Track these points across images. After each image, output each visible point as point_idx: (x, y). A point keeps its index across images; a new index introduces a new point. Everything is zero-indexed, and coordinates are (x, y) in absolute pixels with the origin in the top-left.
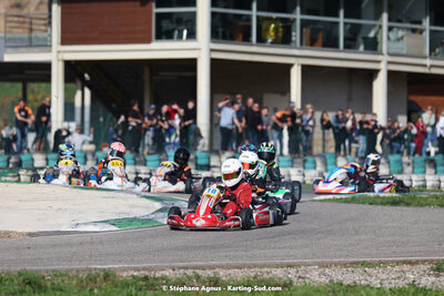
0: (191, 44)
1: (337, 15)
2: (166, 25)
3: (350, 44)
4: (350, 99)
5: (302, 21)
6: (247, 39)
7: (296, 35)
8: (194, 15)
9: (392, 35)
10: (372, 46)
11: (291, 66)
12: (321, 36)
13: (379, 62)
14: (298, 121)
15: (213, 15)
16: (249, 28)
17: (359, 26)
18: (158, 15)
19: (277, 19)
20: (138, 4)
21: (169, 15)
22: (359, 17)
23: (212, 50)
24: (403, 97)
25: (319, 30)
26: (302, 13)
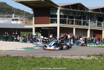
0: (56, 24)
1: (81, 20)
2: (52, 21)
3: (84, 24)
4: (84, 34)
5: (75, 20)
6: (66, 23)
7: (74, 23)
8: (57, 19)
9: (91, 23)
10: (87, 25)
11: (73, 28)
12: (78, 23)
13: (88, 28)
14: (74, 37)
15: (60, 19)
16: (66, 21)
17: (85, 21)
18: (51, 19)
19: (71, 20)
20: (48, 17)
21: (53, 19)
22: (85, 20)
23: (60, 25)
24: (93, 34)
25: (78, 22)
26: (75, 19)
